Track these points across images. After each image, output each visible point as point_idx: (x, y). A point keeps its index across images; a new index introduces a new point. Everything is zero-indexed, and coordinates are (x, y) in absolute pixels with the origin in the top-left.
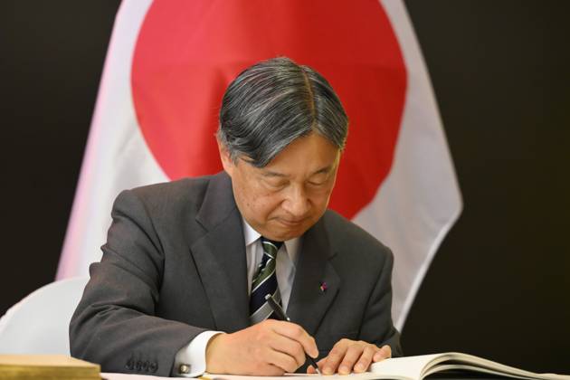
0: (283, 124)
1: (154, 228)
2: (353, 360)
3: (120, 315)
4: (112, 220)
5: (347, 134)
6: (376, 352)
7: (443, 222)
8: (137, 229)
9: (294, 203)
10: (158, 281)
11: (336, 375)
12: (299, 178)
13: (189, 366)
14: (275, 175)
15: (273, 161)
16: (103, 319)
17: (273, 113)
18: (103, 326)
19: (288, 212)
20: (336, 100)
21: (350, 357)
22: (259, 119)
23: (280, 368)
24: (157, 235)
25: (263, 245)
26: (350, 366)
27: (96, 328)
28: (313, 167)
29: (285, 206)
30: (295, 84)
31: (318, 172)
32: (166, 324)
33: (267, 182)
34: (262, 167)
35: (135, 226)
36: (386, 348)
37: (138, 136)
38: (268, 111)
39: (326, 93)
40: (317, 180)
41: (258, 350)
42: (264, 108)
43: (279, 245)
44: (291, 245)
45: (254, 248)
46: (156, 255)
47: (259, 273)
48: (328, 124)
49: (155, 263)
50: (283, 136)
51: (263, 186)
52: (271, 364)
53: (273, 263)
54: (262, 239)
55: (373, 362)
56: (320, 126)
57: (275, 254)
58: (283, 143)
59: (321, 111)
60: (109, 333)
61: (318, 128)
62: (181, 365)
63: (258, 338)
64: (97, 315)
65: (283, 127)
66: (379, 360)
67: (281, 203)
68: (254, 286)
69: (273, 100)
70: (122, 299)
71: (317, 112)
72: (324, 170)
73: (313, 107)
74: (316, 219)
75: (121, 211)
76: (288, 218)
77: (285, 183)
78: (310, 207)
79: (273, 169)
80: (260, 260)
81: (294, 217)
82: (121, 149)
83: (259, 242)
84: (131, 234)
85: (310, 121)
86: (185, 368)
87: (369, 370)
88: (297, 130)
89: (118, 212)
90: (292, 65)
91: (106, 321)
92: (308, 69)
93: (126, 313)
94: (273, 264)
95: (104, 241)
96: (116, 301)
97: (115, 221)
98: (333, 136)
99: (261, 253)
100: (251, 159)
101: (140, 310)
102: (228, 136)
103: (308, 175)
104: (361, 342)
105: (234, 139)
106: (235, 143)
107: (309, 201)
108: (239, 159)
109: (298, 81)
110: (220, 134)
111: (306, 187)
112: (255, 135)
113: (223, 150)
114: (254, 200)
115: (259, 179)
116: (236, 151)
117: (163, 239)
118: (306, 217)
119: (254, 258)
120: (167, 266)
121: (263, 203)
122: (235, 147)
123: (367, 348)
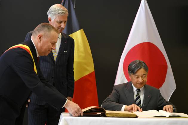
0: (137, 67)
12: (141, 76)
14: (137, 75)
15: (136, 73)
24: (118, 91)
28: (143, 74)
29: (139, 81)
33: (136, 77)
34: (134, 74)
37: (124, 76)
38: (135, 65)
40: (144, 76)
43: (140, 90)
45: (135, 92)
49: (117, 95)
54: (137, 90)
71: (143, 65)
76: (140, 83)
77: (138, 77)
82: (121, 78)
85: (141, 66)
94: (139, 93)
98: (146, 69)
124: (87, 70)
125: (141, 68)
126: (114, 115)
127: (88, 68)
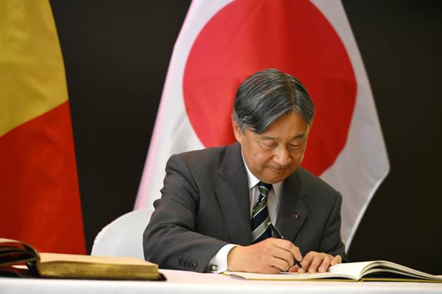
0: (274, 106)
1: (192, 177)
2: (318, 264)
3: (176, 231)
4: (165, 174)
5: (314, 116)
6: (331, 260)
7: (378, 178)
8: (183, 178)
9: (281, 157)
10: (196, 208)
11: (307, 274)
12: (284, 141)
13: (216, 266)
14: (269, 138)
15: (268, 129)
16: (165, 233)
17: (269, 100)
18: (165, 237)
19: (277, 163)
20: (306, 93)
21: (316, 262)
22: (260, 103)
23: (278, 268)
24: (195, 182)
25: (260, 188)
26: (316, 268)
27: (160, 239)
28: (293, 134)
29: (275, 159)
30: (282, 83)
31: (296, 137)
32: (203, 238)
33: (263, 144)
34: (261, 133)
35: (181, 176)
36: (338, 257)
38: (265, 98)
39: (301, 89)
40: (295, 143)
41: (264, 257)
42: (263, 96)
43: (270, 187)
44: (277, 187)
45: (254, 190)
46: (194, 194)
47: (257, 205)
48: (302, 107)
49: (194, 199)
50: (274, 113)
51: (261, 146)
52: (273, 266)
53: (266, 199)
54: (259, 184)
55: (330, 265)
56: (298, 107)
57: (267, 194)
58: (275, 117)
59: (298, 98)
60: (168, 242)
61: (296, 109)
62: (212, 266)
63: (265, 250)
64: (162, 230)
65: (275, 108)
66: (334, 264)
67: (272, 158)
68: (254, 213)
69: (268, 92)
70: (175, 220)
71: (296, 99)
72: (300, 137)
73: (293, 96)
74: (294, 168)
75: (171, 168)
76: (278, 167)
77: (275, 145)
78: (290, 160)
79: (268, 135)
80: (258, 198)
81: (281, 166)
83: (257, 187)
84: (179, 181)
85: (291, 105)
86: (214, 268)
87: (328, 271)
88: (283, 109)
89: (169, 169)
90: (279, 73)
91: (167, 234)
92: (289, 75)
93: (180, 230)
95: (162, 186)
96: (173, 221)
97: (168, 174)
98: (305, 116)
99: (259, 193)
100: (254, 129)
101: (187, 228)
102: (239, 116)
103: (290, 139)
104: (322, 253)
105: (243, 117)
106: (244, 119)
107: (290, 156)
108: (246, 130)
109: (284, 81)
110: (235, 115)
111: (288, 147)
112: (257, 113)
113: (235, 126)
114: (255, 155)
115: (258, 142)
116: (244, 125)
117: (199, 184)
118: (288, 167)
119: (255, 196)
120: (201, 201)
121: (260, 157)
122: (244, 122)
123: (327, 257)
124: (38, 97)
125: (288, 113)
126: (73, 269)
127: (43, 89)
